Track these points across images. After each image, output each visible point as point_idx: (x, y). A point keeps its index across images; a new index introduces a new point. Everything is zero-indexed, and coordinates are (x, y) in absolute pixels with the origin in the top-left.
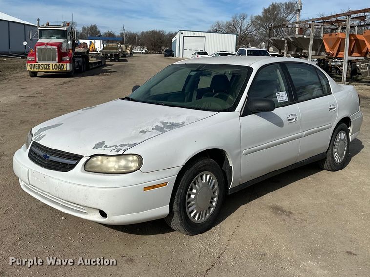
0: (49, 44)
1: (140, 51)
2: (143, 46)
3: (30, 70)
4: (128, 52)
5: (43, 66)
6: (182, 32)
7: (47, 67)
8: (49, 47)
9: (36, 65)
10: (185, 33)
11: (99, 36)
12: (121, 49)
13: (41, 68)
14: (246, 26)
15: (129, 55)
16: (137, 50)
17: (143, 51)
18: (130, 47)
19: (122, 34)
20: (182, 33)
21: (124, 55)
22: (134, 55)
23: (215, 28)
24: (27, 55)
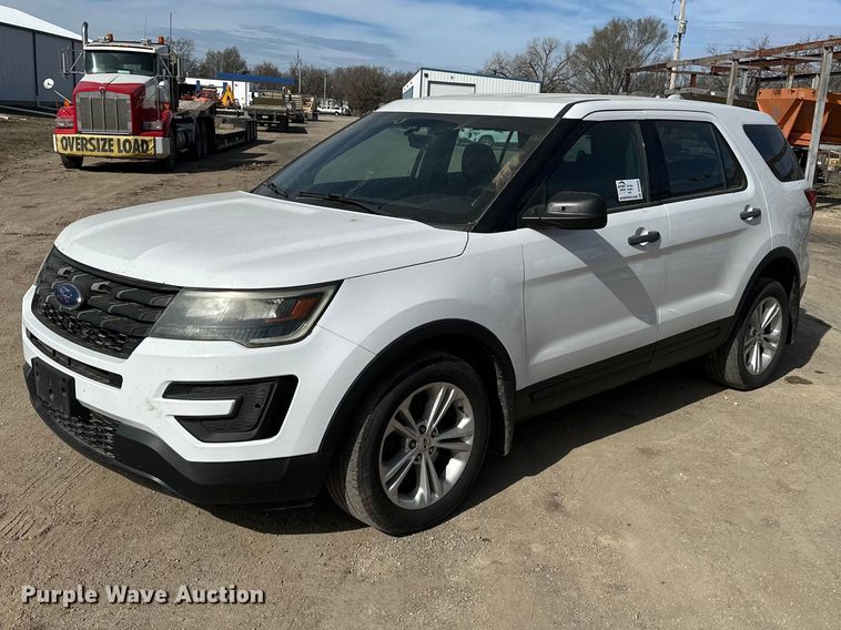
0: (109, 87)
1: (334, 111)
2: (338, 100)
3: (61, 151)
4: (308, 110)
5: (94, 142)
6: (426, 72)
7: (104, 146)
8: (110, 95)
9: (77, 138)
10: (434, 76)
11: (245, 73)
12: (293, 104)
13: (89, 146)
14: (554, 66)
15: (310, 117)
16: (326, 107)
17: (340, 111)
18: (312, 99)
19: (293, 71)
20: (426, 75)
21: (300, 118)
22: (320, 118)
23: (493, 67)
24: (56, 112)
